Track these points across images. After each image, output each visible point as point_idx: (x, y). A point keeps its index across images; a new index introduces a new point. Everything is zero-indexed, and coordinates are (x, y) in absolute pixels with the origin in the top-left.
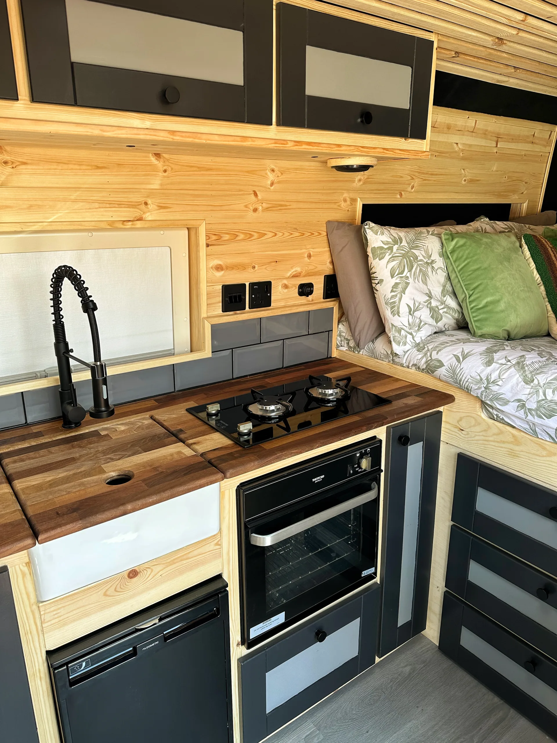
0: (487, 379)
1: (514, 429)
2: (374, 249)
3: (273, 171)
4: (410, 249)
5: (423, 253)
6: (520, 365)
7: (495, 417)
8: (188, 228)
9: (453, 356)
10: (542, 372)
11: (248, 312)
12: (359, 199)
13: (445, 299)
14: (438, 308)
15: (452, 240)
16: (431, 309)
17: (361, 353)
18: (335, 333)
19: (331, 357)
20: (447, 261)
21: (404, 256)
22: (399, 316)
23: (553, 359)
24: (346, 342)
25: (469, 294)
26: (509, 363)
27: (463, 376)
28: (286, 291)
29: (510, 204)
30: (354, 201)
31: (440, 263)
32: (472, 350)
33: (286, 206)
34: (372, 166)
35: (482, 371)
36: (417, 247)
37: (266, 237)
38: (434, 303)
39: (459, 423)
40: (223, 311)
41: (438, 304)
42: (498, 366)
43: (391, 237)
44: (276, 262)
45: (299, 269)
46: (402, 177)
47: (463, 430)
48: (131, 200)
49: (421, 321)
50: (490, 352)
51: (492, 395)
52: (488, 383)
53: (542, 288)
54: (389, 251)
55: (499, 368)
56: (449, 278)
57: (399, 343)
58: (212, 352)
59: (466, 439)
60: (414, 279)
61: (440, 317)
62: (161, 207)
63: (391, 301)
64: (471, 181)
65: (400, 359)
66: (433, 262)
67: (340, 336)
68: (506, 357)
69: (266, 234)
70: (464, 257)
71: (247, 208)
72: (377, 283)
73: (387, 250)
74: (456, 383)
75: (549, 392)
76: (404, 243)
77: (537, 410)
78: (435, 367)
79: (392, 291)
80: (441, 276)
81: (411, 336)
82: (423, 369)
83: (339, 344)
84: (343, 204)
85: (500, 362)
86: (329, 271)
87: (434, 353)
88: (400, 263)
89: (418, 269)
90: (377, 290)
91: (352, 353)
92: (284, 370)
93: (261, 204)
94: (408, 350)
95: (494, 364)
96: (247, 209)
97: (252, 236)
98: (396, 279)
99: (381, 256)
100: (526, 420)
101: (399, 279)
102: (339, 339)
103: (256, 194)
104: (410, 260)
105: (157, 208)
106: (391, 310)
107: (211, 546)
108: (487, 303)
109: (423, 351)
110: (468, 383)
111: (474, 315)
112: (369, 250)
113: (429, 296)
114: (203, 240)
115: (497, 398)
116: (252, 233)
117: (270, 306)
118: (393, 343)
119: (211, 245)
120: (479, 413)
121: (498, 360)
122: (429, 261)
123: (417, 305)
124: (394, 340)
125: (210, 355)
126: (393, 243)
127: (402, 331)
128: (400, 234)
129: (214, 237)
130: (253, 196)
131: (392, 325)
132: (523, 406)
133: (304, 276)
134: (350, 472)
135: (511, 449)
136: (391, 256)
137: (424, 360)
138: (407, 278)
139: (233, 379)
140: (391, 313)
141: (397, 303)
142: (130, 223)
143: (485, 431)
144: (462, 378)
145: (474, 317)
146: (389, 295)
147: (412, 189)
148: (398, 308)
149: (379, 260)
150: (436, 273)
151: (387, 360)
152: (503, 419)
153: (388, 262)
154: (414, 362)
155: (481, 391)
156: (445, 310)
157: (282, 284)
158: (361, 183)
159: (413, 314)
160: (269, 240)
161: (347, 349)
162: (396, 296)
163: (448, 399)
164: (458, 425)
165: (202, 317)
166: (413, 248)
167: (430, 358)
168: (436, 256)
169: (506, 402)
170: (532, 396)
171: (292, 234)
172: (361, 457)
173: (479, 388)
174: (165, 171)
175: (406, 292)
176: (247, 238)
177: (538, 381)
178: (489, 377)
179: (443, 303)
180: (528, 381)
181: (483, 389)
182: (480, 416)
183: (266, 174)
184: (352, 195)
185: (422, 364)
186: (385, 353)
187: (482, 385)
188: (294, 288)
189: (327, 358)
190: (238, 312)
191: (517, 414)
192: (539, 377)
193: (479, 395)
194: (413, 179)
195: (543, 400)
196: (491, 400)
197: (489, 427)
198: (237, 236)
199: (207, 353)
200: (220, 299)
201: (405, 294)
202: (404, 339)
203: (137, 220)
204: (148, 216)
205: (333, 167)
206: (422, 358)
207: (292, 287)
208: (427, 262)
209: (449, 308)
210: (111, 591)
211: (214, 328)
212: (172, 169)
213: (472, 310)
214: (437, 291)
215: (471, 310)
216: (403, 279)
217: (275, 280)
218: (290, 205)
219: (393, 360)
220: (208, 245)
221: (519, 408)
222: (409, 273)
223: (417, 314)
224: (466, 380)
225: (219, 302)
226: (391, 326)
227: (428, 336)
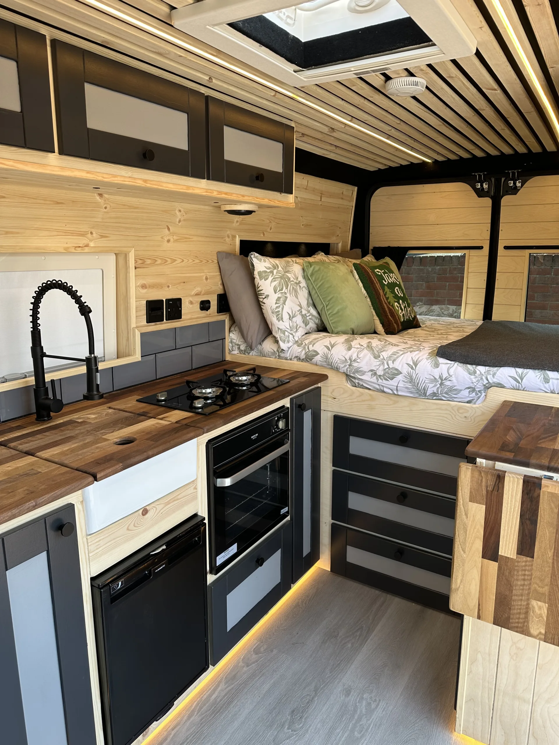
0: (350, 359)
1: (370, 391)
2: (260, 273)
3: (180, 211)
4: (285, 272)
5: (293, 276)
6: (369, 347)
7: (357, 384)
8: (115, 254)
9: (324, 346)
10: (384, 350)
11: (165, 323)
12: (237, 236)
13: (309, 309)
14: (306, 316)
15: (311, 267)
16: (302, 316)
17: (251, 354)
18: (227, 341)
19: (225, 360)
20: (308, 281)
21: (281, 278)
22: (283, 321)
23: (388, 342)
24: (237, 347)
25: (326, 305)
26: (362, 347)
27: (333, 359)
28: (191, 306)
29: (329, 244)
30: (234, 237)
31: (303, 284)
32: (336, 342)
33: (190, 239)
34: (255, 212)
35: (346, 354)
36: (288, 272)
37: (177, 262)
38: (304, 312)
39: (333, 394)
40: (147, 322)
41: (306, 312)
42: (355, 349)
43: (271, 264)
44: (184, 282)
45: (198, 289)
46: (264, 221)
47: (335, 398)
48: (81, 230)
49: (297, 325)
50: (348, 341)
51: (354, 370)
52: (351, 362)
53: (368, 300)
54: (271, 274)
55: (356, 351)
56: (310, 294)
57: (284, 342)
58: (141, 357)
59: (338, 404)
60: (290, 294)
61: (308, 322)
62: (102, 237)
63: (276, 310)
64: (307, 225)
65: (285, 354)
66: (300, 282)
67: (231, 342)
68: (359, 344)
69: (176, 260)
70: (320, 279)
71: (162, 238)
72: (264, 297)
73: (270, 273)
74: (328, 365)
75: (390, 362)
76: (280, 269)
77: (384, 375)
78: (312, 356)
79: (276, 303)
80: (305, 292)
81: (292, 336)
82: (303, 359)
83: (231, 349)
84: (227, 239)
85: (356, 347)
86: (221, 292)
87: (311, 346)
88: (280, 283)
89: (292, 287)
90: (264, 303)
91: (243, 355)
92: (194, 371)
93: (172, 237)
94: (291, 347)
95: (353, 348)
96: (163, 240)
97: (166, 261)
98: (278, 294)
99: (266, 277)
100: (378, 383)
101: (280, 294)
102: (231, 345)
103: (169, 229)
104: (286, 280)
105: (100, 237)
106: (276, 317)
107: (191, 490)
108: (338, 310)
109: (302, 346)
110: (337, 364)
111: (331, 318)
112: (256, 273)
113: (300, 307)
114: (132, 263)
115: (357, 371)
116: (167, 259)
117: (181, 318)
118: (280, 342)
119: (138, 268)
120: (346, 384)
121: (354, 345)
122: (297, 282)
123: (294, 313)
124: (280, 339)
125: (140, 359)
126: (273, 268)
127: (286, 332)
128: (276, 262)
129: (140, 262)
130: (166, 230)
131: (279, 328)
132: (375, 374)
133: (203, 295)
134: (272, 431)
135: (369, 405)
136: (273, 277)
137: (304, 352)
138: (285, 293)
139: (157, 379)
140: (277, 319)
141: (281, 312)
142: (80, 249)
143: (351, 395)
144: (332, 361)
145: (331, 320)
146: (274, 306)
147: (270, 230)
148: (282, 315)
149: (265, 281)
150: (302, 290)
151: (274, 357)
152: (362, 385)
153: (271, 282)
154: (296, 354)
155: (346, 368)
156: (310, 317)
157: (189, 301)
158: (238, 224)
159: (292, 319)
160: (179, 265)
161: (238, 352)
162: (280, 306)
163: (324, 377)
164: (332, 396)
165: (132, 327)
166: (286, 272)
167: (308, 350)
168: (301, 279)
169: (363, 373)
170: (380, 367)
171: (194, 261)
172: (278, 420)
173: (345, 366)
174: (106, 208)
175: (286, 304)
176: (163, 263)
177: (383, 356)
178: (351, 358)
179: (309, 312)
180: (376, 357)
181: (348, 366)
182: (347, 386)
183: (176, 213)
184: (233, 233)
185: (303, 356)
186: (272, 351)
187: (347, 364)
188: (197, 304)
189: (223, 361)
190: (158, 323)
191: (372, 380)
192: (383, 353)
193: (345, 371)
194: (270, 222)
195: (388, 368)
196: (353, 373)
197: (353, 393)
198: (156, 261)
199: (137, 357)
200: (144, 312)
201: (285, 305)
202: (288, 338)
203: (85, 246)
204: (92, 244)
205: (225, 211)
206: (302, 351)
207: (195, 303)
208: (296, 283)
209: (313, 316)
210: (132, 527)
211: (142, 335)
212: (110, 206)
213: (330, 316)
214: (304, 303)
215: (328, 315)
216: (283, 294)
217: (183, 297)
218: (192, 238)
219: (279, 356)
220: (136, 268)
221: (373, 376)
222: (286, 290)
223: (294, 319)
224: (336, 362)
225: (144, 315)
226: (277, 329)
227: (302, 336)
